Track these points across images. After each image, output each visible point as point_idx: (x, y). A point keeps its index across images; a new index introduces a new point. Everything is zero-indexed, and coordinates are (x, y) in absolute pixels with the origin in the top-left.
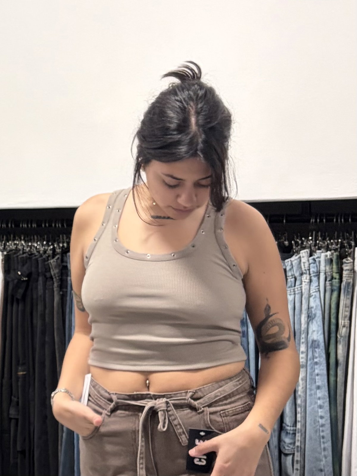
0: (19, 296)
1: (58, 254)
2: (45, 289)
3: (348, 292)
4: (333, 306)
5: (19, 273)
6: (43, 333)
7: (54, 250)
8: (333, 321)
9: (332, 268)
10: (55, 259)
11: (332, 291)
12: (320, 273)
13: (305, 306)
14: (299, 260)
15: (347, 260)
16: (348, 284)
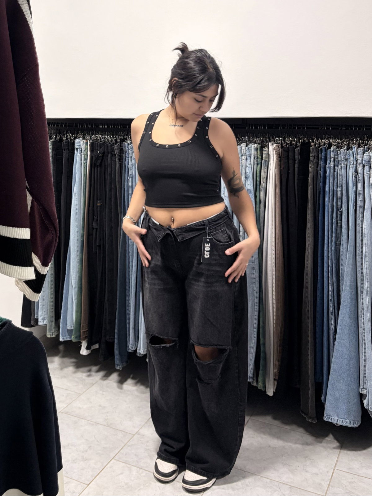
0: (98, 164)
1: (118, 142)
2: (111, 160)
3: (266, 165)
4: (258, 172)
5: (98, 152)
6: (111, 183)
7: (116, 140)
8: (258, 179)
9: (257, 153)
10: (117, 145)
11: (258, 164)
12: (251, 155)
13: (244, 172)
14: (240, 148)
15: (265, 149)
16: (266, 161)
